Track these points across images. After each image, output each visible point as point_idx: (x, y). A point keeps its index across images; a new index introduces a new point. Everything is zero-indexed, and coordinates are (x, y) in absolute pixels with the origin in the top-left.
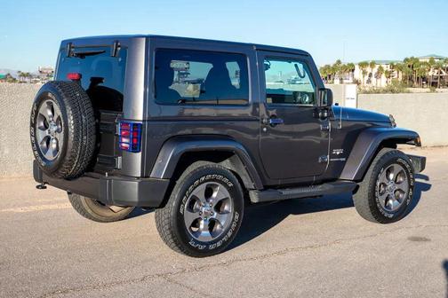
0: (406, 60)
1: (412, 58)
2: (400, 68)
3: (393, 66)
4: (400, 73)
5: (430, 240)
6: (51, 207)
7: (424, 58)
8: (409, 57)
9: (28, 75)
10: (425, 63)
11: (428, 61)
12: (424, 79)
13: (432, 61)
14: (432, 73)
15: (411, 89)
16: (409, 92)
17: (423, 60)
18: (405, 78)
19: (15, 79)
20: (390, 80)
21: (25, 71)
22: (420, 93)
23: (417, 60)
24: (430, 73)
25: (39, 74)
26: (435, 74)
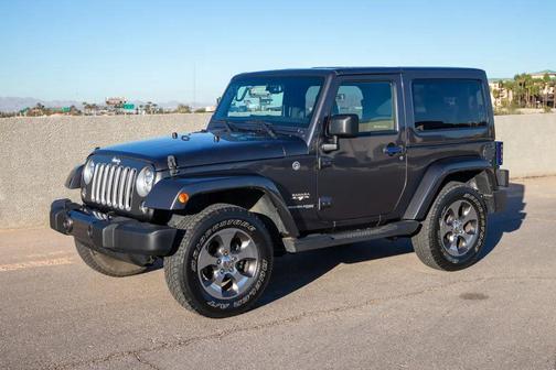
0: (517, 77)
1: (524, 75)
2: (510, 86)
3: (502, 85)
4: (511, 92)
5: (487, 297)
6: (40, 264)
7: (538, 74)
8: (520, 74)
9: (93, 107)
10: (538, 80)
11: (542, 77)
12: (538, 98)
13: (546, 76)
14: (547, 91)
15: (522, 110)
16: (519, 113)
17: (536, 77)
18: (515, 98)
19: (80, 112)
20: (499, 100)
21: (91, 103)
22: (533, 113)
23: (529, 76)
24: (545, 92)
25: (106, 105)
26: (551, 92)
